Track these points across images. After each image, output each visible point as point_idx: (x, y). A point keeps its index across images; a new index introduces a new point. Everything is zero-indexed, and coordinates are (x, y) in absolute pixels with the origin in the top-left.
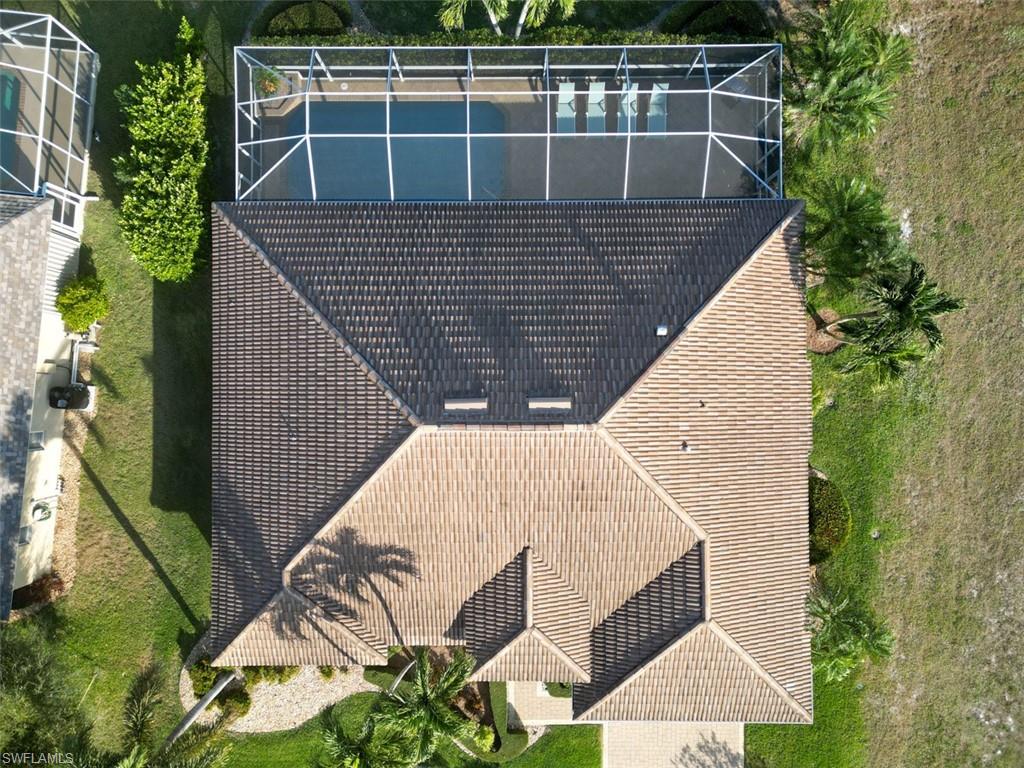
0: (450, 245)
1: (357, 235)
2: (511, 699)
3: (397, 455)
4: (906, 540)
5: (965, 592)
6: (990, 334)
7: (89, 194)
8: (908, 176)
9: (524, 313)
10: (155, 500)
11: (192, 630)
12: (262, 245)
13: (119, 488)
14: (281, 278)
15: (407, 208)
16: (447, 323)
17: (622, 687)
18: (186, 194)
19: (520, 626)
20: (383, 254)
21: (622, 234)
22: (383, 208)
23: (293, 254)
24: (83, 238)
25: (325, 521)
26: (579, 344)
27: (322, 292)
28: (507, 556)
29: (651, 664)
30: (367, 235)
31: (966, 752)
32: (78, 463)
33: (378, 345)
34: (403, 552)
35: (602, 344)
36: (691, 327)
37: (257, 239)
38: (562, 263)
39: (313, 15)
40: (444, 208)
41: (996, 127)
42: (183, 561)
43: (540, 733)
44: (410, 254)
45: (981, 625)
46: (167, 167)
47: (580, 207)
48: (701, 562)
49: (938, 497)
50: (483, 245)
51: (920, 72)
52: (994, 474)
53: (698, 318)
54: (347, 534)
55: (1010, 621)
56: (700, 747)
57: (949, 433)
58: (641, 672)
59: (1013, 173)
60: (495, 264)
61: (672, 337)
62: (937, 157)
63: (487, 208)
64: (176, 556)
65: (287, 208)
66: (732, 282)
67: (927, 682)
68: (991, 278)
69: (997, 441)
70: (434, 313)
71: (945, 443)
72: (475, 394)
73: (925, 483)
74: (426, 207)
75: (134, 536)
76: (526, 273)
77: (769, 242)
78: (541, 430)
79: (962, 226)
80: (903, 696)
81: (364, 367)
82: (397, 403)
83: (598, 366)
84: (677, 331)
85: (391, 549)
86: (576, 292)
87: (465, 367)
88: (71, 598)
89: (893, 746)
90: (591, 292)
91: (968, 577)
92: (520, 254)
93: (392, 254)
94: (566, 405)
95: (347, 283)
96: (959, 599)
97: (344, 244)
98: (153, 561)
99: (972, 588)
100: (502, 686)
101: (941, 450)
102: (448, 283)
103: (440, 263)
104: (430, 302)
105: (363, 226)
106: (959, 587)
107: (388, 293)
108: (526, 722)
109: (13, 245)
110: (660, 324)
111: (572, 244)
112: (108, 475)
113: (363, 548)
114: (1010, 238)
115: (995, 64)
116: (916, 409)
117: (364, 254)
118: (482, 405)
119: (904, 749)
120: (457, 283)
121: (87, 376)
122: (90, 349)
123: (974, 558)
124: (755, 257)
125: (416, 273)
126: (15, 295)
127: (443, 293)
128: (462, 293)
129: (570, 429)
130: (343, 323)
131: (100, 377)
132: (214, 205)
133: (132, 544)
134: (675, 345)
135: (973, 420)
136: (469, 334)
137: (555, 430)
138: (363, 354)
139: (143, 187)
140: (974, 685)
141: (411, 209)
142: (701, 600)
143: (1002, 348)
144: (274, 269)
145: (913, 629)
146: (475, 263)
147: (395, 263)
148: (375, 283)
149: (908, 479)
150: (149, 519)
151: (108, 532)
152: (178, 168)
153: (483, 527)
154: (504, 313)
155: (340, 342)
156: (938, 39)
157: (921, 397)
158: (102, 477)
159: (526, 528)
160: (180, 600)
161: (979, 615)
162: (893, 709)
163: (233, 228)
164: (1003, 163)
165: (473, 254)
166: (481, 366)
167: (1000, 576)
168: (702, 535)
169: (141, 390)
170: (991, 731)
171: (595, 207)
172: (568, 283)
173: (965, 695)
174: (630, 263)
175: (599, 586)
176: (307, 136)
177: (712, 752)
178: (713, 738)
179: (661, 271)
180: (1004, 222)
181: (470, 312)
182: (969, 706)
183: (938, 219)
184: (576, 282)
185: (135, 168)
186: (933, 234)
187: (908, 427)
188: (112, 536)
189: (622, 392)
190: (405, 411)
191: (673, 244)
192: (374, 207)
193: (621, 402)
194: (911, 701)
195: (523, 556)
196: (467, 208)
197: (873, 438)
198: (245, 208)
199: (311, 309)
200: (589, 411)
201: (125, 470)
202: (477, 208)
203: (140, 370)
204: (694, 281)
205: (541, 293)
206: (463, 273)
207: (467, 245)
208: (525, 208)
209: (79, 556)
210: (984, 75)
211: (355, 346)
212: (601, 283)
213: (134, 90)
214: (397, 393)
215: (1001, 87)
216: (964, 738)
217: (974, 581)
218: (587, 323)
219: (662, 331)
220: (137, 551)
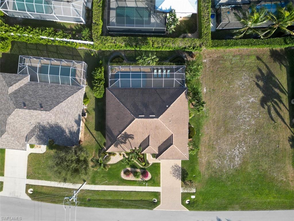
0: (139, 94)
1: (126, 92)
2: (147, 159)
3: (133, 122)
4: (205, 136)
5: (214, 143)
6: (217, 106)
7: (86, 85)
8: (205, 82)
9: (149, 104)
10: (95, 130)
11: (101, 149)
12: (113, 94)
13: (90, 128)
14: (117, 99)
15: (133, 88)
16: (139, 105)
17: (162, 154)
18: (102, 86)
19: (149, 145)
20: (130, 95)
21: (163, 92)
22: (130, 88)
23: (118, 95)
24: (85, 91)
25: (123, 131)
26: (156, 108)
27: (122, 101)
28: (147, 136)
29: (166, 151)
30: (128, 92)
31: (214, 167)
32: (84, 124)
33: (130, 108)
34: (132, 135)
35: (159, 108)
36: (171, 106)
37: (113, 93)
38: (154, 97)
39: (119, 60)
40: (138, 88)
41: (218, 75)
42: (99, 139)
43: (151, 164)
44: (134, 95)
45: (216, 148)
46: (100, 83)
47: (157, 88)
48: (172, 137)
49: (210, 130)
50: (143, 94)
51: (207, 67)
52: (218, 126)
53: (172, 104)
54: (125, 133)
55: (220, 148)
56: (175, 166)
57: (211, 120)
58: (165, 152)
59: (221, 82)
60: (145, 97)
61: (169, 107)
62: (210, 80)
63: (144, 88)
64: (98, 138)
65: (117, 88)
66: (177, 99)
67: (208, 157)
68: (217, 98)
69: (218, 121)
70: (137, 103)
71: (211, 121)
72: (143, 115)
73: (208, 127)
74: (136, 88)
75: (92, 135)
76: (149, 98)
77: (183, 94)
78: (151, 119)
79: (213, 90)
80: (204, 159)
81: (128, 111)
82: (133, 116)
83: (159, 111)
84: (169, 106)
85: (131, 135)
86: (156, 101)
87: (141, 111)
88: (83, 144)
89: (203, 166)
90: (158, 101)
91: (214, 141)
92: (149, 95)
93: (131, 95)
94: (154, 116)
95: (125, 99)
96: (213, 145)
97: (125, 94)
98: (95, 139)
99: (215, 143)
100: (146, 154)
101: (210, 123)
102: (139, 99)
103: (138, 97)
104: (136, 102)
105: (127, 91)
106: (213, 143)
107: (131, 101)
108: (149, 162)
109: (79, 94)
110: (167, 105)
111: (156, 94)
112: (89, 126)
113: (127, 135)
114: (220, 92)
115: (219, 66)
116: (206, 117)
117: (127, 95)
118: (144, 116)
119: (204, 167)
120: (140, 99)
121: (85, 111)
122: (86, 108)
123: (215, 139)
124: (180, 96)
125: (135, 98)
126: (79, 101)
127: (138, 101)
128: (141, 101)
129: (155, 119)
130: (125, 105)
131: (87, 112)
132: (106, 88)
133: (92, 136)
134: (169, 108)
135: (215, 118)
136: (142, 106)
137: (153, 119)
138: (128, 109)
139: (97, 86)
140: (215, 157)
141: (134, 89)
142: (172, 142)
143: (219, 108)
144: (115, 97)
145: (206, 149)
146: (143, 97)
147: (132, 97)
148: (129, 99)
149: (205, 127)
150: (94, 132)
151: (89, 134)
152: (101, 83)
153: (144, 132)
154: (146, 104)
155: (125, 107)
156: (210, 62)
157: (207, 115)
158: (88, 126)
159: (149, 132)
160: (99, 144)
161: (216, 147)
162: (203, 161)
163: (109, 91)
164: (219, 81)
165: (142, 95)
166: (143, 111)
167: (219, 141)
168: (172, 133)
169: (93, 114)
170: (217, 164)
171: (159, 88)
172: (155, 99)
173: (213, 159)
174: (163, 97)
175: (159, 140)
176: (120, 79)
177: (176, 167)
178: (177, 164)
179: (168, 98)
180: (219, 89)
181: (142, 103)
182: (214, 160)
183: (210, 89)
184: (156, 99)
185: (96, 83)
186: (209, 91)
187: (205, 119)
188: (89, 135)
189: (162, 114)
190: (134, 116)
191: (169, 94)
192: (128, 88)
193: (162, 115)
194: (206, 160)
195: (149, 136)
196: (141, 88)
197: (200, 121)
198: (111, 88)
199: (121, 103)
200: (157, 117)
201: (91, 125)
202: (143, 88)
203: (93, 111)
204: (172, 99)
205: (151, 101)
206: (141, 98)
207: (141, 94)
208: (149, 89)
209: (84, 138)
210: (217, 67)
211: (127, 108)
212: (160, 99)
213: (95, 72)
214: (132, 114)
215: (219, 69)
216: (213, 165)
217: (215, 142)
218: (157, 105)
219: (167, 106)
220: (93, 137)
